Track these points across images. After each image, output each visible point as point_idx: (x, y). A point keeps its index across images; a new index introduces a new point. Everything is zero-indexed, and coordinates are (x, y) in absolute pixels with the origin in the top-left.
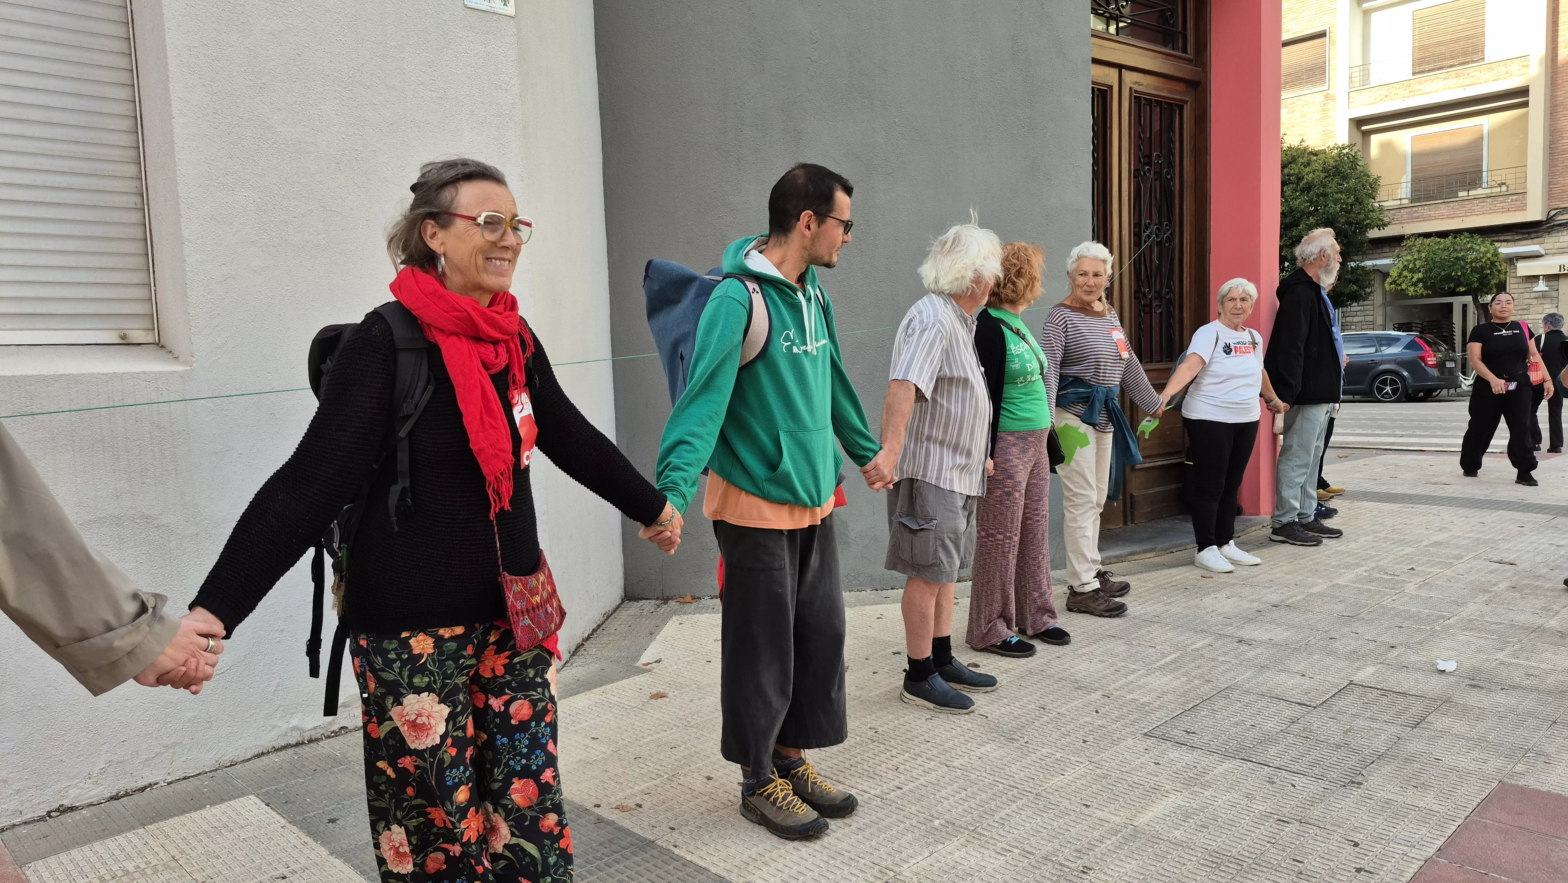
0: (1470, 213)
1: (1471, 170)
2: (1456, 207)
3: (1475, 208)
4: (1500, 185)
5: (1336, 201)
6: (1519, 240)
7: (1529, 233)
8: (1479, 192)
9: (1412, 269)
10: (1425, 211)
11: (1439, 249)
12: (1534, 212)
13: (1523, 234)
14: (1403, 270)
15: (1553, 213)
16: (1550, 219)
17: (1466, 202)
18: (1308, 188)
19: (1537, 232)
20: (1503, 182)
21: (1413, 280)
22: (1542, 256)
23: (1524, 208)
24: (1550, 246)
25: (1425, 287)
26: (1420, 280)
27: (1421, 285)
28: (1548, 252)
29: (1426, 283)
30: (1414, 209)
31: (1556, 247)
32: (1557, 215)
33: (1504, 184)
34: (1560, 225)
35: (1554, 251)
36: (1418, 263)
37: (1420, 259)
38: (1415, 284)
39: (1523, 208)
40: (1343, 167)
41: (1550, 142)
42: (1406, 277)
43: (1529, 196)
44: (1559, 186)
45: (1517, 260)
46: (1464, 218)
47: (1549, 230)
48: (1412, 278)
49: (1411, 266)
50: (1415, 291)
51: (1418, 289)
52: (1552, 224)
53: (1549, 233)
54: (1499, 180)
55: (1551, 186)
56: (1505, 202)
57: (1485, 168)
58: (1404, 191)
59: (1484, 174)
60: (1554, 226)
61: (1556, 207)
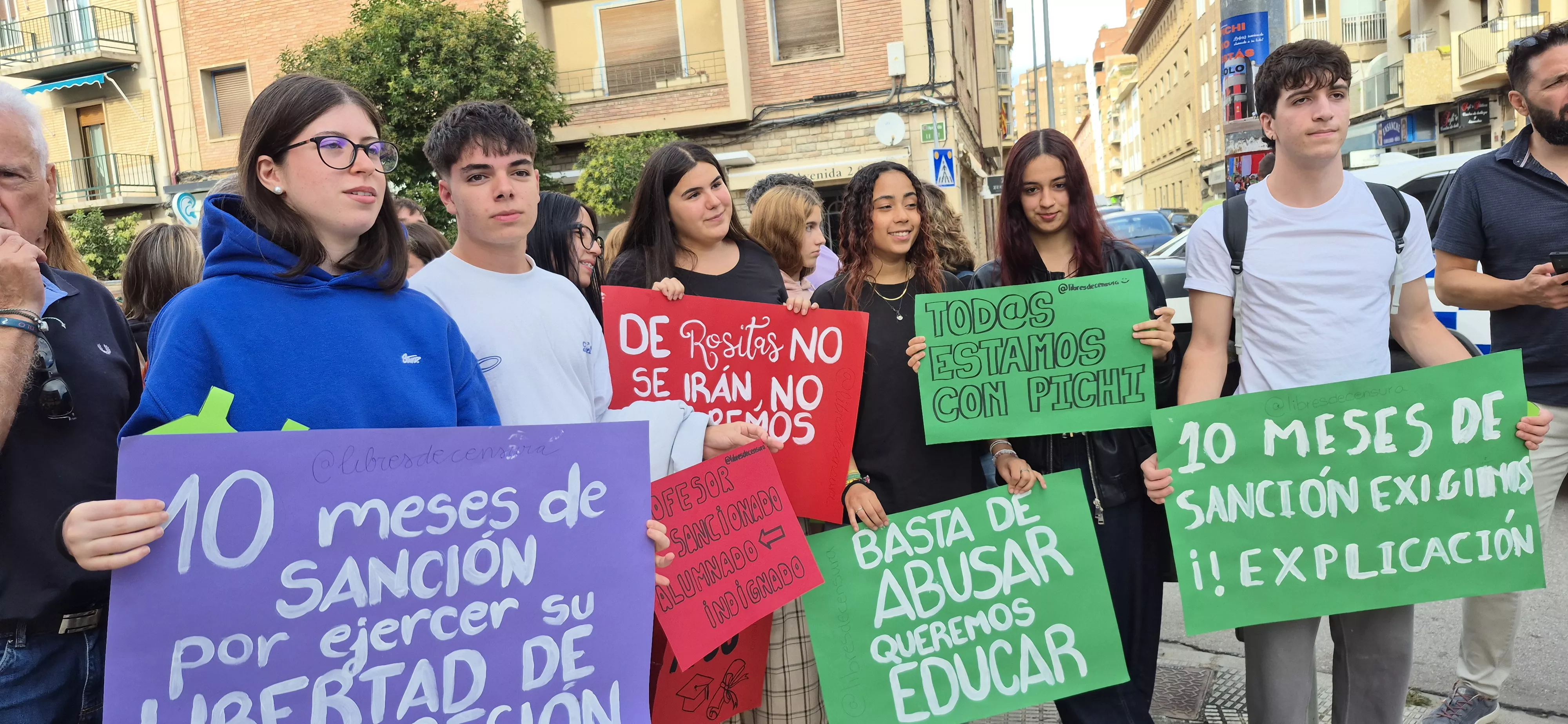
0: (670, 110)
1: (669, 56)
2: (655, 102)
3: (677, 103)
4: (700, 73)
5: (493, 81)
6: (728, 144)
7: (737, 136)
8: (677, 83)
9: (599, 178)
10: (621, 106)
11: (628, 150)
12: (738, 111)
13: (731, 137)
14: (587, 181)
15: (758, 111)
16: (756, 119)
17: (666, 96)
18: (450, 60)
19: (744, 134)
20: (702, 70)
21: (601, 194)
22: (749, 165)
23: (727, 104)
24: (759, 152)
25: (617, 204)
26: (608, 195)
27: (610, 201)
28: (759, 159)
29: (615, 198)
30: (610, 103)
31: (766, 153)
32: (762, 115)
33: (703, 72)
34: (766, 126)
35: (765, 159)
36: (604, 170)
37: (606, 164)
38: (603, 201)
39: (725, 104)
40: (498, 32)
41: (746, 22)
42: (592, 190)
43: (731, 88)
44: (760, 77)
45: (728, 169)
46: (665, 116)
47: (757, 132)
48: (600, 191)
49: (597, 175)
50: (605, 210)
51: (607, 207)
52: (758, 125)
53: (757, 135)
54: (698, 67)
55: (753, 78)
56: (707, 96)
57: (683, 52)
58: (600, 80)
59: (683, 60)
60: (761, 127)
61: (760, 103)
